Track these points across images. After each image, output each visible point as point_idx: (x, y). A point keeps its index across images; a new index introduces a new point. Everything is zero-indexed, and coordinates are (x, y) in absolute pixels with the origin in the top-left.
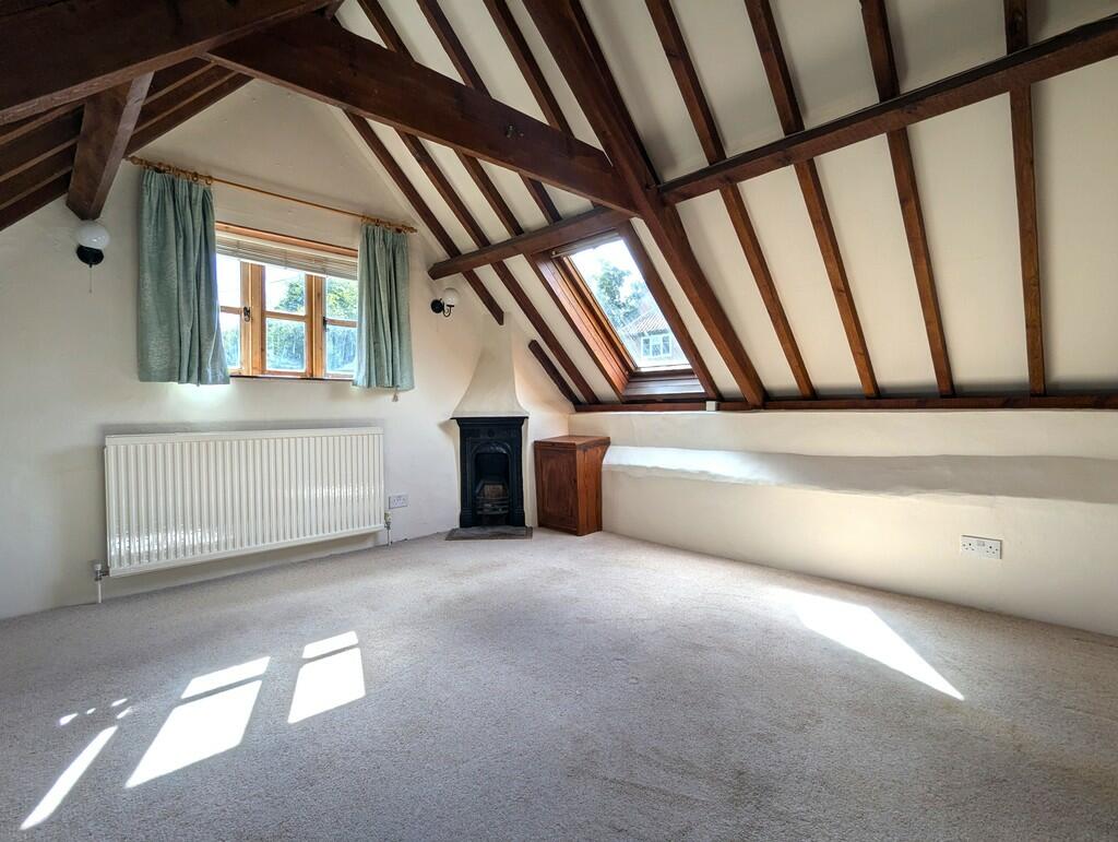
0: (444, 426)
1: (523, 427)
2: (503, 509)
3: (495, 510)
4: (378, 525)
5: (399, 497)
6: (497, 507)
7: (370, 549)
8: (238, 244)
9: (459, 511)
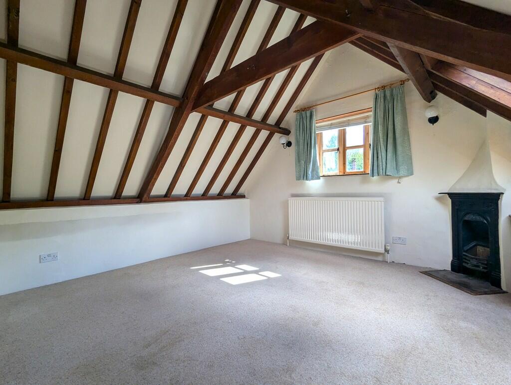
0: (439, 199)
1: (499, 202)
2: (484, 268)
3: (478, 266)
4: (380, 249)
5: (400, 238)
6: (480, 264)
7: (380, 261)
8: (332, 124)
9: (451, 258)
